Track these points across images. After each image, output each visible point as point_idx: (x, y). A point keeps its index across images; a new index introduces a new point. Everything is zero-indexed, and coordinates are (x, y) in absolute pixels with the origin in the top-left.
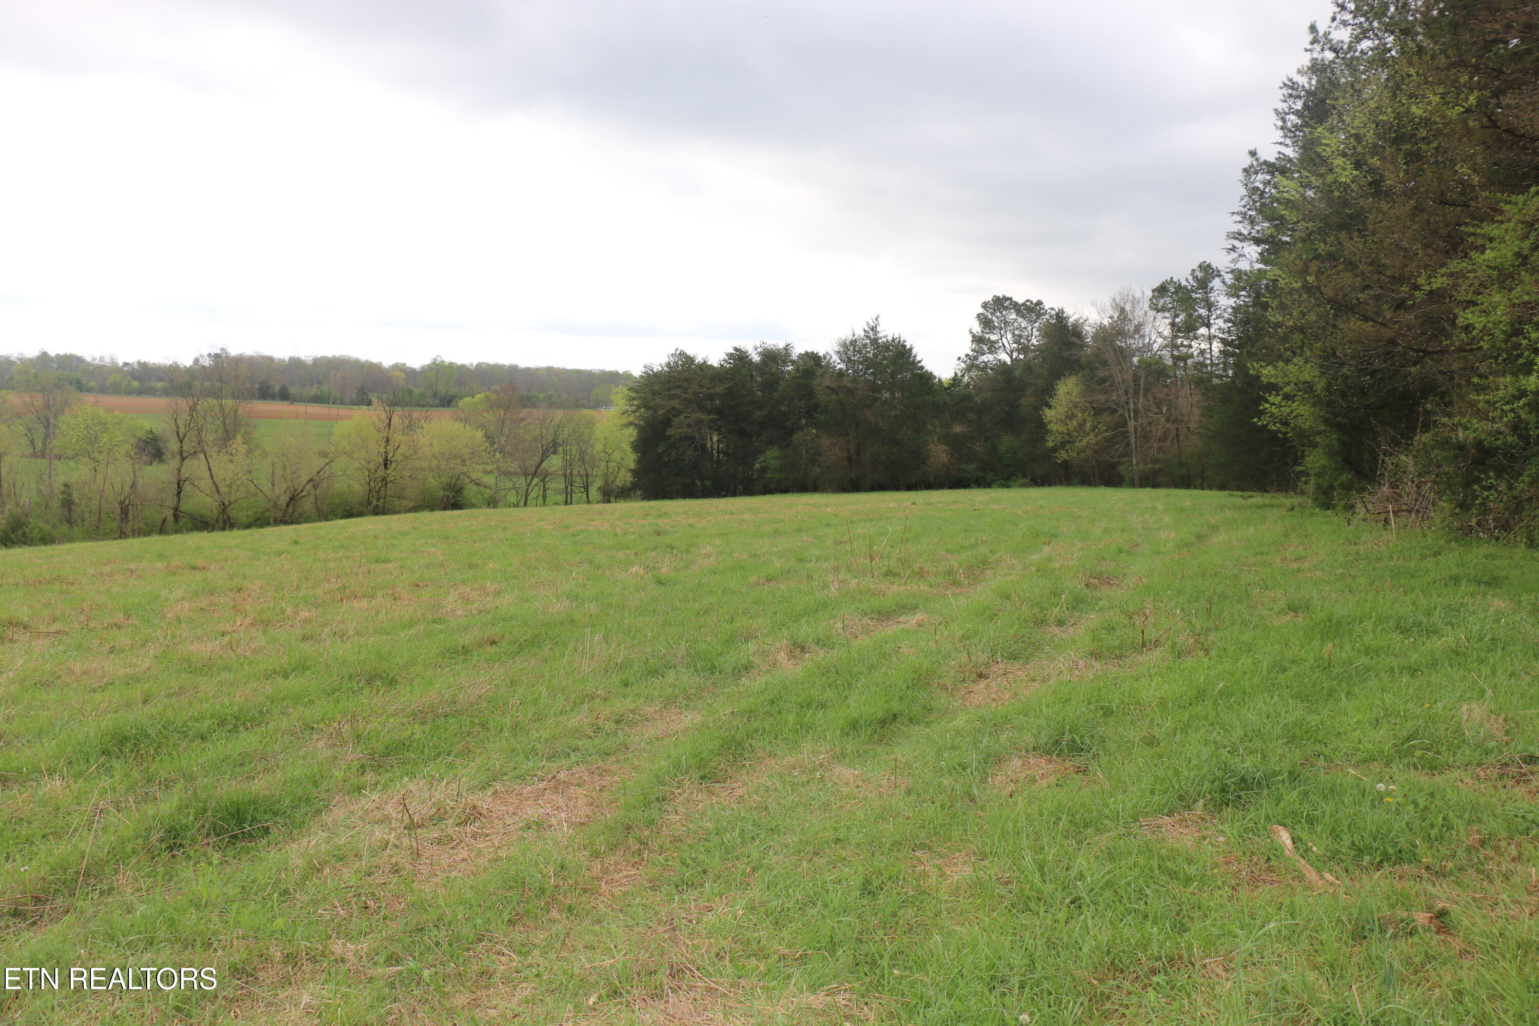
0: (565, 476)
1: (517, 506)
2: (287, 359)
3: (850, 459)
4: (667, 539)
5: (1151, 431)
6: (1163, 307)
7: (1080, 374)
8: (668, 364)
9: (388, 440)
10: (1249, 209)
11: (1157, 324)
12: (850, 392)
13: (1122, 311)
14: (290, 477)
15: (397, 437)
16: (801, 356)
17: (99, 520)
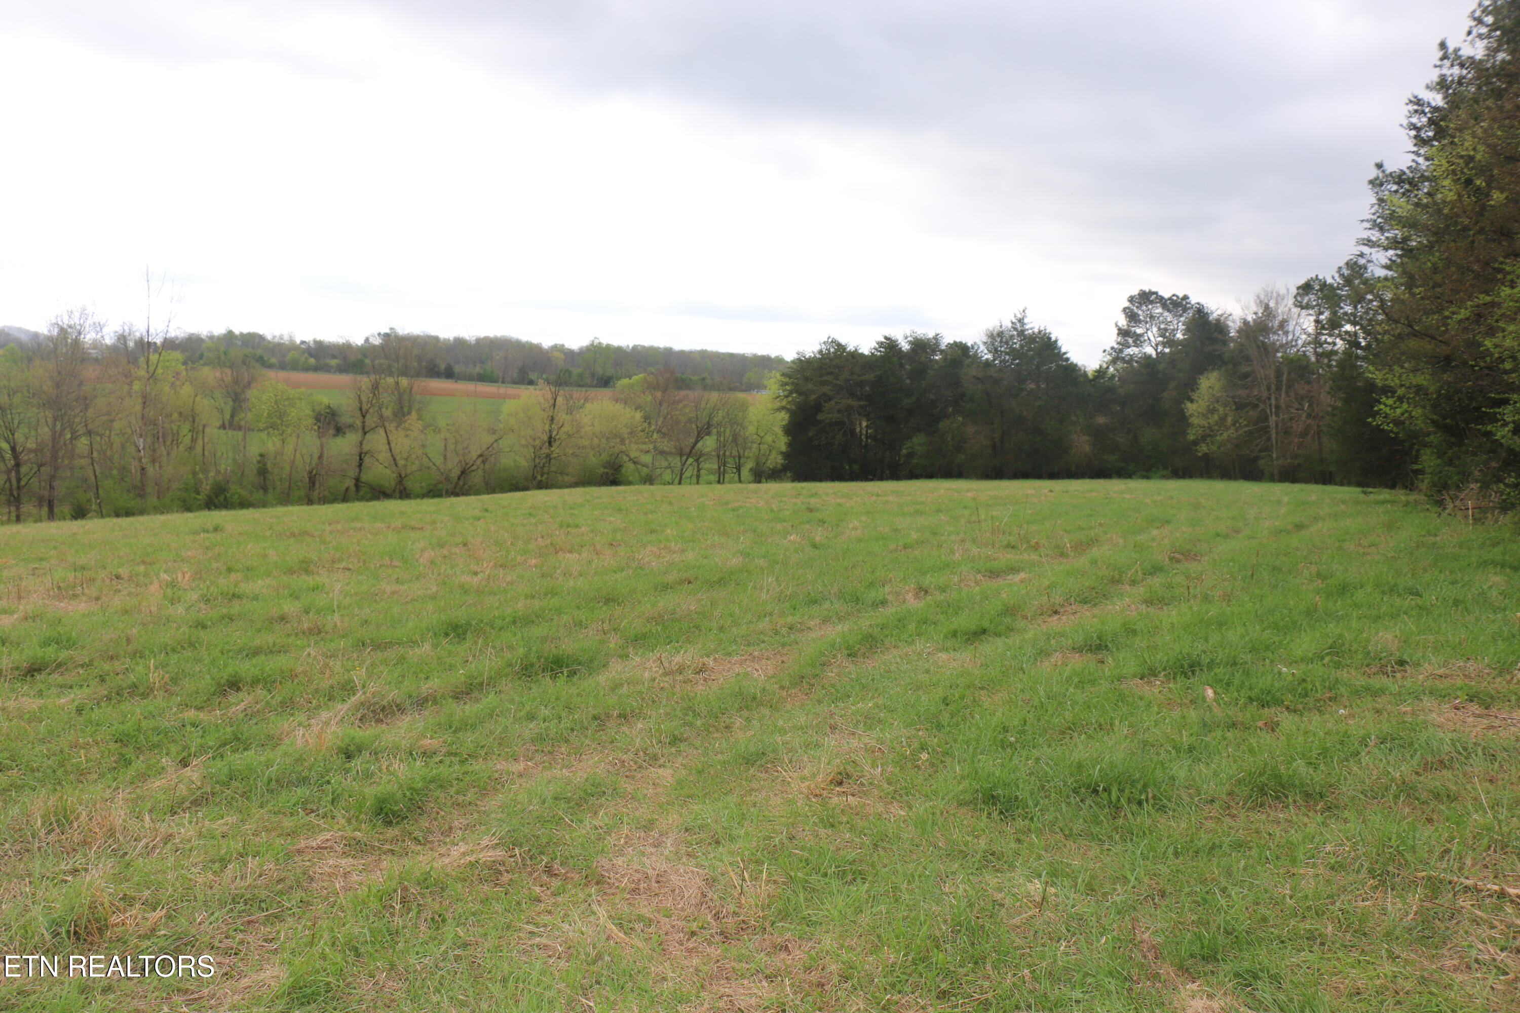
0: (718, 456)
1: (672, 483)
2: (451, 339)
3: (994, 447)
4: (818, 515)
5: (1292, 427)
6: (1307, 304)
7: (1223, 369)
8: (820, 352)
9: (552, 419)
10: (1378, 217)
11: (1302, 320)
12: (996, 382)
13: (1267, 307)
14: (461, 452)
15: (562, 417)
16: (950, 346)
17: (290, 487)
